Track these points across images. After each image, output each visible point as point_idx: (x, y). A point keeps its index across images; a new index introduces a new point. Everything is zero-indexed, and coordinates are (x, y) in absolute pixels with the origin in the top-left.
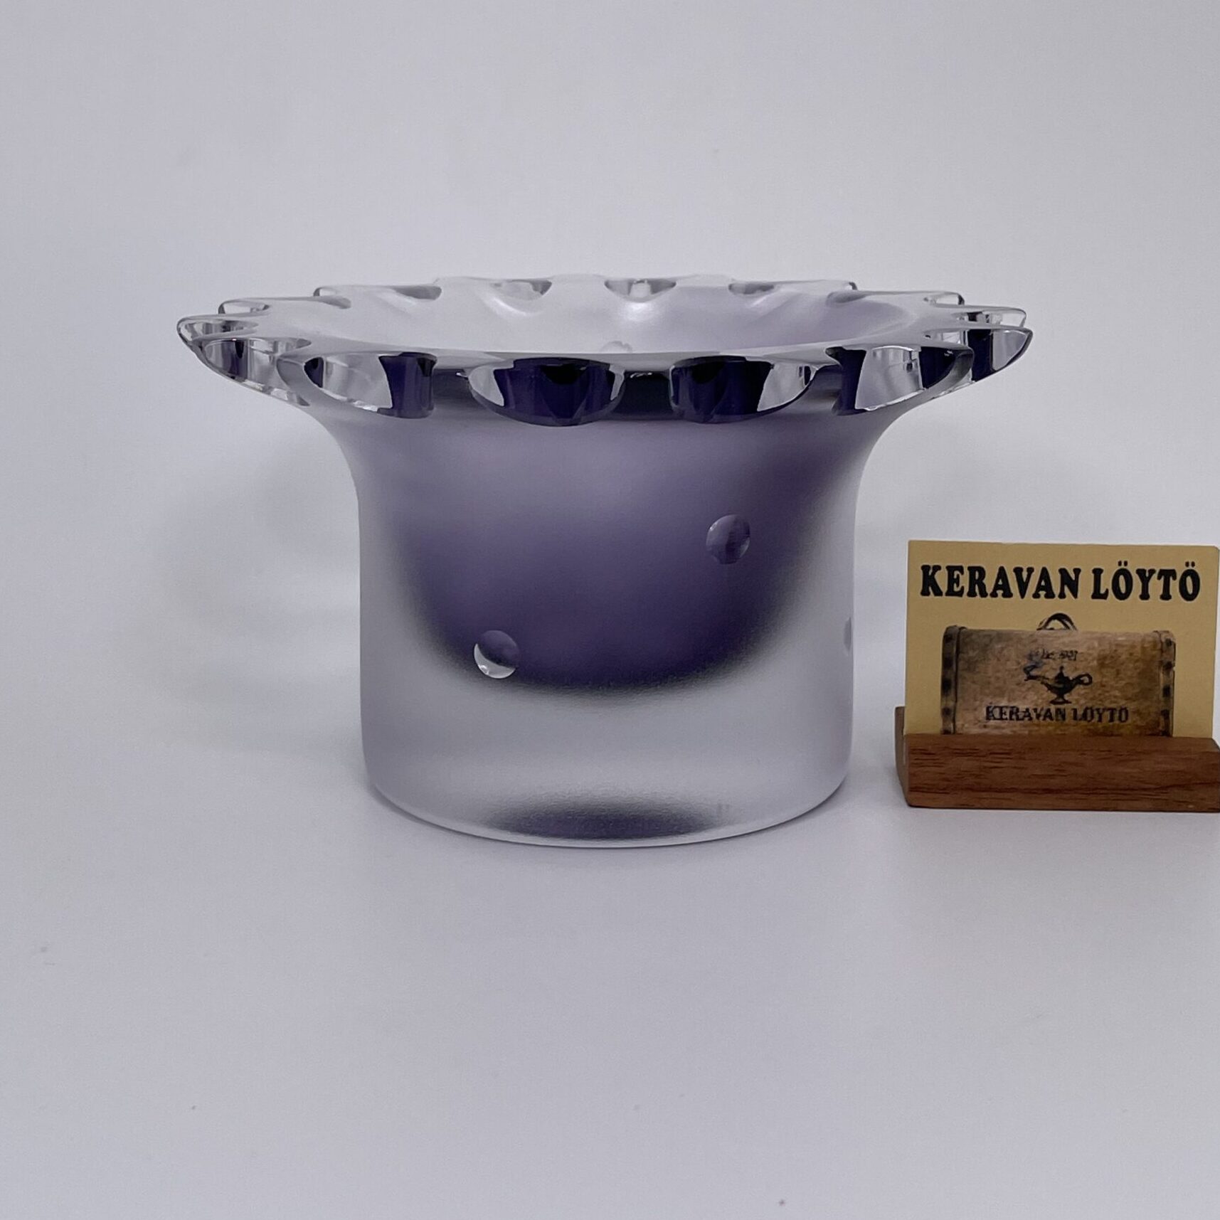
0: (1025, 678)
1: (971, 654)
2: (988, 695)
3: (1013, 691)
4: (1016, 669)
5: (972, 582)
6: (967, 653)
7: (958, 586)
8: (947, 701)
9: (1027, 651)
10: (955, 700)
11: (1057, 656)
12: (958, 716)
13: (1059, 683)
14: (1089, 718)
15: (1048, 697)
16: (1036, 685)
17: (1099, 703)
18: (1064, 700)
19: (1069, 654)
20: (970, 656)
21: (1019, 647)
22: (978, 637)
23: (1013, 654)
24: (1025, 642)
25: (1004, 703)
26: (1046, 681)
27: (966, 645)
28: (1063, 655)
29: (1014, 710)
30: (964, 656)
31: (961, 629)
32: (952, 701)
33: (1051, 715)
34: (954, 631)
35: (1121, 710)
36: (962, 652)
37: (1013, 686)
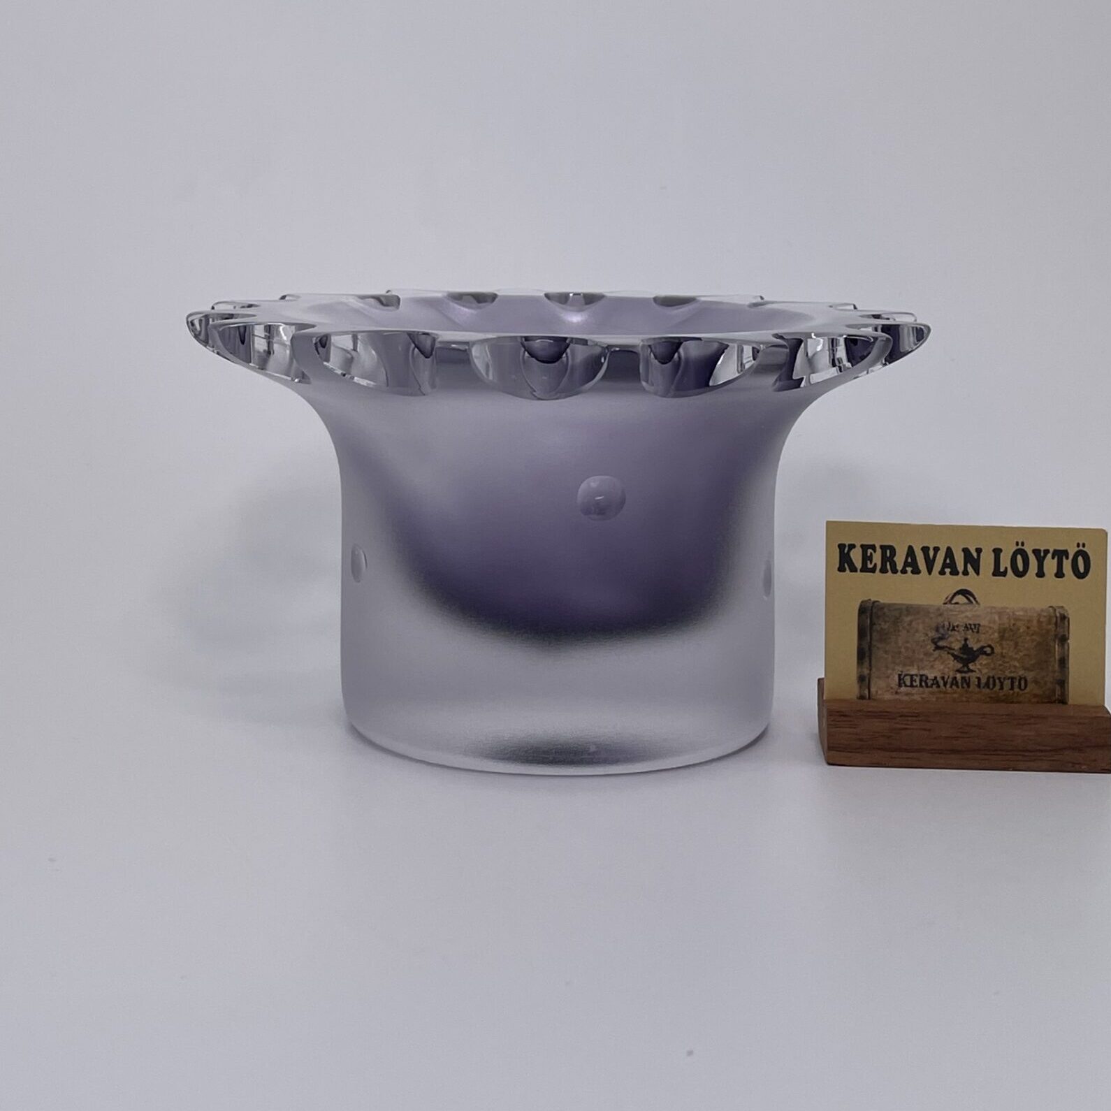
0: (933, 648)
2: (898, 664)
3: (922, 660)
4: (924, 641)
5: (884, 559)
6: (880, 625)
8: (862, 668)
9: (934, 624)
10: (869, 667)
11: (962, 628)
12: (873, 683)
13: (962, 653)
14: (991, 686)
15: (954, 666)
16: (943, 655)
17: (1000, 672)
18: (969, 669)
19: (973, 627)
20: (882, 629)
21: (927, 620)
22: (889, 610)
23: (921, 627)
24: (932, 615)
25: (914, 672)
26: (952, 651)
27: (878, 617)
28: (967, 627)
29: (924, 678)
30: (877, 627)
31: (874, 602)
32: (867, 668)
33: (957, 682)
34: (868, 604)
35: (1020, 679)
36: (875, 624)
37: (922, 656)
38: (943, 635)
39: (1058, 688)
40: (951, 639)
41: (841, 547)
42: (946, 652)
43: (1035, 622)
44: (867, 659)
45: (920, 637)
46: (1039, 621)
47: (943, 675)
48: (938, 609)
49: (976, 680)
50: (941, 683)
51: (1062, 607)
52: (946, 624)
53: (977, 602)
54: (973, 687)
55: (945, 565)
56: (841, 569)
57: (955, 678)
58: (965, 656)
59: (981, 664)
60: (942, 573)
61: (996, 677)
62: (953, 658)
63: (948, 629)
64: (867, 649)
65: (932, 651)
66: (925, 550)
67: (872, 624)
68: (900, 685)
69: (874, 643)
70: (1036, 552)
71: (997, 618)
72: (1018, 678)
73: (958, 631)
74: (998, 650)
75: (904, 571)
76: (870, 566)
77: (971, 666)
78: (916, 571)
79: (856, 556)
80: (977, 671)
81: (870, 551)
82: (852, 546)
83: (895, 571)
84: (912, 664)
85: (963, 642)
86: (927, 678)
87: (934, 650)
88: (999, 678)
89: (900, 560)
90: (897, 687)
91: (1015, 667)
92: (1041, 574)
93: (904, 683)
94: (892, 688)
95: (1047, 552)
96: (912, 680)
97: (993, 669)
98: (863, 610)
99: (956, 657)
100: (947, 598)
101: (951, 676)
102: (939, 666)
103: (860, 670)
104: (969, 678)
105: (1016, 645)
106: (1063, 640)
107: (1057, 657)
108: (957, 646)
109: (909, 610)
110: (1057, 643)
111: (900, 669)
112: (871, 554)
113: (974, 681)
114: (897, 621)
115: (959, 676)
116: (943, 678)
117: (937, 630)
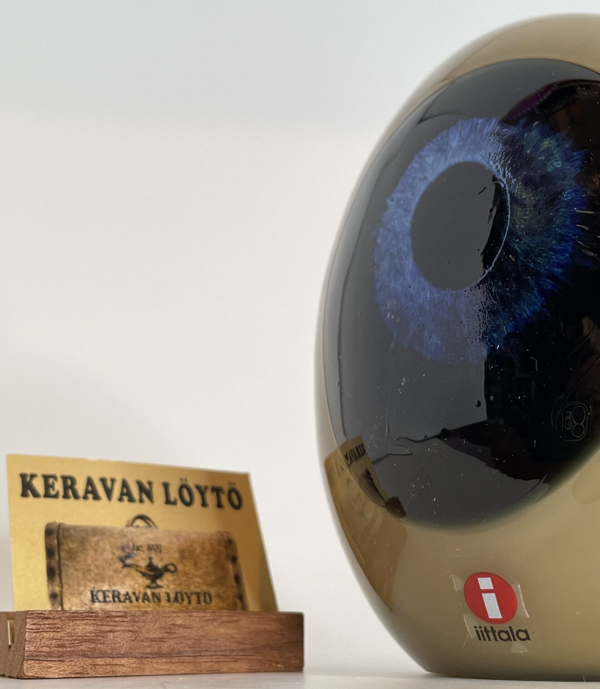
0: (122, 566)
1: (71, 545)
2: (90, 581)
3: (112, 577)
4: (112, 559)
5: (66, 488)
6: (68, 544)
7: (53, 490)
8: (53, 585)
9: (119, 543)
10: (60, 585)
11: (145, 549)
12: (65, 600)
13: (150, 570)
14: (180, 601)
15: (143, 582)
16: (131, 572)
17: (186, 587)
18: (156, 584)
19: (155, 547)
20: (70, 549)
21: (112, 540)
22: (76, 531)
23: (108, 547)
24: (118, 536)
25: (105, 587)
26: (139, 569)
27: (66, 538)
28: (150, 548)
29: (116, 594)
30: (66, 547)
31: (60, 525)
32: (59, 586)
33: (148, 596)
34: (54, 526)
35: (205, 594)
36: (63, 544)
37: (112, 573)
38: (128, 553)
39: (238, 601)
40: (137, 558)
41: (23, 476)
42: (134, 570)
43: (208, 545)
44: (57, 578)
45: (108, 555)
46: (211, 544)
47: (133, 591)
48: (122, 531)
49: (166, 595)
50: (133, 599)
51: (227, 533)
52: (131, 543)
53: (156, 526)
54: (163, 603)
55: (122, 494)
56: (24, 495)
57: (145, 594)
58: (152, 573)
59: (168, 581)
60: (120, 500)
61: (183, 592)
62: (140, 575)
63: (133, 549)
64: (56, 567)
65: (120, 568)
66: (103, 481)
67: (59, 544)
68: (93, 601)
69: (62, 561)
70: (198, 488)
71: (175, 540)
72: (203, 593)
73: (143, 551)
74: (180, 567)
75: (85, 498)
76: (52, 492)
77: (159, 582)
78: (96, 497)
79: (38, 485)
80: (166, 587)
81: (51, 481)
82: (33, 476)
83: (76, 497)
84: (103, 581)
85: (148, 561)
86: (119, 593)
87: (123, 568)
88: (186, 593)
89: (81, 487)
90: (91, 603)
91: (198, 583)
92: (204, 504)
93: (97, 599)
94: (86, 604)
95: (206, 488)
96: (105, 597)
97: (180, 584)
98: (49, 532)
99: (144, 574)
100: (128, 521)
101: (142, 590)
102: (129, 582)
103: (51, 588)
104: (159, 594)
105: (196, 564)
106: (234, 560)
107: (232, 574)
108: (143, 564)
109: (95, 531)
110: (230, 562)
111: (92, 585)
112: (53, 483)
113: (163, 597)
114: (83, 541)
115: (149, 592)
116: (134, 593)
117: (123, 548)
